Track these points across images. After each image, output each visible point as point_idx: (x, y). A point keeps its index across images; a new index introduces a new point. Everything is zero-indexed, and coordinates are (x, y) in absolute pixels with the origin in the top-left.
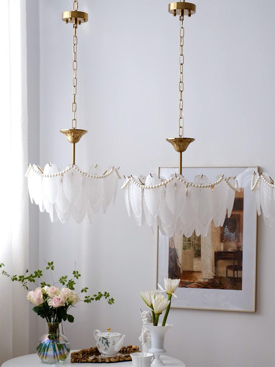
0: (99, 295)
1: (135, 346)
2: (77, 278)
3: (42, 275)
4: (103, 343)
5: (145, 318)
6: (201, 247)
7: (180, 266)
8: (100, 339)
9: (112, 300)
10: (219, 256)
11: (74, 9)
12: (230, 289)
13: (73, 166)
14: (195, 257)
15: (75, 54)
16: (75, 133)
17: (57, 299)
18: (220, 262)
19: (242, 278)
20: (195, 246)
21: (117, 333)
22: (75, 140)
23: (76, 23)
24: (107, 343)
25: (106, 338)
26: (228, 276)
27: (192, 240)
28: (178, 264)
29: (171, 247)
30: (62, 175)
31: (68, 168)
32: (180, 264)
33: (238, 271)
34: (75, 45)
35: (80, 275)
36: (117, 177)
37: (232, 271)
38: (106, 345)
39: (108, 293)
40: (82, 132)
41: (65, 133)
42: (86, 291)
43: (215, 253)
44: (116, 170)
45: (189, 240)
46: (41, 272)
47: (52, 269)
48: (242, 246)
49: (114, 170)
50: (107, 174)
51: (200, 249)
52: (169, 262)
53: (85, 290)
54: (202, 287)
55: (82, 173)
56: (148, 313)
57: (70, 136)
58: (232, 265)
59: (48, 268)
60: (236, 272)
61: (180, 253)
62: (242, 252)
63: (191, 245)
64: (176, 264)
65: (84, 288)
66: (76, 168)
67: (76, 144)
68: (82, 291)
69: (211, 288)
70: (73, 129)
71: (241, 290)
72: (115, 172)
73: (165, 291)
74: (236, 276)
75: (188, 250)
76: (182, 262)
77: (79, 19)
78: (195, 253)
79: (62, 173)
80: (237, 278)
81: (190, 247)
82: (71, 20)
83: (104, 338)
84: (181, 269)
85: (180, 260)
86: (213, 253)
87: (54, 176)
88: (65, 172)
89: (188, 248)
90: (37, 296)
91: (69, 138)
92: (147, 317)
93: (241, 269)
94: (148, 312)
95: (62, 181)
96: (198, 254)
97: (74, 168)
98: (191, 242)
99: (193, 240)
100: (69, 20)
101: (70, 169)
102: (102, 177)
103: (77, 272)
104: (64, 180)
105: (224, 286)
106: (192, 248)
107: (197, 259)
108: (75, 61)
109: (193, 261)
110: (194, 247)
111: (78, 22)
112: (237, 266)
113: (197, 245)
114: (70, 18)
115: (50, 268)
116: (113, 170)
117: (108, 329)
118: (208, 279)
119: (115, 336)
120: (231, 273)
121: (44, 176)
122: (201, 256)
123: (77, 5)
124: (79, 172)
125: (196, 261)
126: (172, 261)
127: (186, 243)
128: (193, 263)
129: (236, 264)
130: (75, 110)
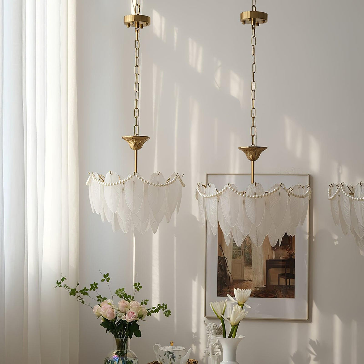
0: (158, 308)
1: (192, 360)
2: (138, 290)
3: (97, 288)
4: (169, 358)
5: (212, 330)
6: (252, 255)
7: (230, 275)
8: (166, 353)
9: (169, 312)
10: (270, 264)
11: (136, 13)
12: (283, 297)
13: (134, 175)
14: (246, 266)
15: (137, 59)
16: (137, 140)
17: (131, 313)
18: (272, 270)
19: (294, 286)
20: (246, 254)
21: (180, 347)
22: (138, 147)
23: (138, 27)
24: (173, 357)
25: (171, 352)
26: (280, 284)
27: (242, 249)
28: (228, 273)
29: (220, 256)
30: (124, 184)
31: (130, 177)
32: (230, 273)
33: (291, 279)
34: (137, 49)
35: (141, 287)
36: (181, 184)
37: (285, 280)
38: (172, 359)
39: (166, 305)
40: (145, 138)
41: (128, 140)
42: (146, 304)
43: (267, 261)
44: (179, 177)
45: (239, 248)
46: (97, 284)
47: (108, 281)
48: (294, 253)
49: (178, 178)
50: (170, 182)
51: (250, 257)
52: (218, 272)
53: (144, 302)
54: (253, 296)
55: (144, 182)
56: (215, 325)
57: (132, 143)
58: (284, 273)
59: (103, 280)
60: (288, 280)
61: (229, 262)
62: (294, 260)
63: (241, 253)
64: (226, 273)
65: (144, 300)
66: (138, 176)
67: (138, 151)
68: (142, 304)
69: (262, 297)
70: (135, 135)
71: (294, 298)
72: (178, 180)
73: (236, 301)
74: (288, 284)
75: (238, 259)
76: (232, 272)
77: (141, 23)
78: (245, 261)
79: (123, 182)
80: (290, 286)
81: (240, 255)
82: (132, 24)
83: (169, 352)
84: (231, 278)
85: (230, 269)
86: (265, 262)
87: (115, 184)
88: (126, 180)
89: (238, 257)
90: (110, 311)
91: (132, 144)
92: (214, 329)
93: (293, 277)
94: (214, 323)
95: (123, 189)
96: (249, 263)
97: (136, 176)
98: (242, 251)
99: (244, 248)
100: (131, 24)
101: (131, 177)
102: (165, 185)
103: (139, 284)
104: (125, 188)
105: (277, 294)
106: (242, 257)
107: (248, 267)
108: (137, 66)
109: (243, 269)
110: (245, 256)
111: (140, 25)
112: (289, 273)
113: (247, 254)
114: (131, 22)
115: (106, 280)
116: (176, 178)
117: (171, 343)
118: (260, 288)
119: (179, 350)
120: (283, 281)
121: (105, 184)
122: (252, 265)
123: (139, 8)
124: (141, 180)
125: (246, 270)
126: (222, 270)
127: (236, 252)
128: (243, 272)
129: (288, 272)
130: (137, 116)
